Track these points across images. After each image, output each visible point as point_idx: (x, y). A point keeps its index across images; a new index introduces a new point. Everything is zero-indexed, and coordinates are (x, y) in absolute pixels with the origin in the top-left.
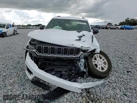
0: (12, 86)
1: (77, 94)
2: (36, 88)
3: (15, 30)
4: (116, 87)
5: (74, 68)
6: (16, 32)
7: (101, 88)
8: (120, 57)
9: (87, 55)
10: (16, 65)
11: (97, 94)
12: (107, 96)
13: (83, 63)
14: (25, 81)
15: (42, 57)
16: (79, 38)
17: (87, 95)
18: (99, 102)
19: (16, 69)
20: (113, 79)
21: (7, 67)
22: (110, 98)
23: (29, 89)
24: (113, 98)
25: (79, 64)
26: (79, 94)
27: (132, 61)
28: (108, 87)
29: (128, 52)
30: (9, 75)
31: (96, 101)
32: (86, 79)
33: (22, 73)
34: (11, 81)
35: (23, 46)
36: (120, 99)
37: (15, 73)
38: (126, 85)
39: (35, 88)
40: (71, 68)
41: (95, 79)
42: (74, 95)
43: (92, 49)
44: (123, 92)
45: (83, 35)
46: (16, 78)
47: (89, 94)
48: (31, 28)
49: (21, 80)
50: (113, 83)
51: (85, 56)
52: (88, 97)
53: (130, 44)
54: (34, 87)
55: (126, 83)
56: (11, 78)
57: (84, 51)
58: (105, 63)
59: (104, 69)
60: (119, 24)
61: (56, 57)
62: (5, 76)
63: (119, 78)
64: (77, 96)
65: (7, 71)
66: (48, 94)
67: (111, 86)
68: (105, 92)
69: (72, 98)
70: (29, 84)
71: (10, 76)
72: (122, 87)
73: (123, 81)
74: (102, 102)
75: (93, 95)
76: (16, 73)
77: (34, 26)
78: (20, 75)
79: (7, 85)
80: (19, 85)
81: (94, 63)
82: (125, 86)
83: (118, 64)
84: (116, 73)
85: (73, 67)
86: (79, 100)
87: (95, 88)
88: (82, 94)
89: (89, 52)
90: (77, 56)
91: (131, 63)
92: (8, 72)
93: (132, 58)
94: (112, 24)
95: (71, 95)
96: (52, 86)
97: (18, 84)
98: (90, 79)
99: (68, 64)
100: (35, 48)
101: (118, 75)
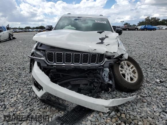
0: (14, 106)
1: (104, 114)
2: (48, 108)
3: (11, 34)
4: (152, 103)
5: (97, 80)
6: (12, 35)
7: (133, 104)
8: (148, 64)
9: (112, 62)
10: (17, 78)
11: (129, 113)
12: (143, 115)
13: (108, 73)
14: (31, 99)
15: (54, 66)
16: (100, 41)
17: (117, 115)
18: (134, 123)
19: (17, 84)
20: (145, 92)
21: (4, 81)
22: (147, 118)
23: (38, 110)
24: (151, 117)
25: (103, 74)
26: (106, 114)
27: (164, 68)
28: (142, 102)
29: (156, 57)
30: (9, 92)
31: (130, 123)
32: (110, 93)
33: (26, 89)
34: (13, 100)
35: (22, 54)
36: (159, 117)
37: (16, 89)
38: (163, 98)
39: (46, 108)
40: (92, 80)
41: (124, 93)
42: (100, 116)
43: (119, 54)
44: (162, 109)
45: (106, 36)
46: (19, 96)
47: (119, 113)
48: (31, 31)
49: (26, 98)
50: (146, 97)
51: (110, 63)
52: (118, 117)
53: (156, 47)
54: (44, 107)
55: (163, 96)
56: (11, 97)
57: (109, 58)
58: (134, 72)
59: (134, 80)
60: (138, 24)
61: (73, 67)
62: (4, 93)
63: (153, 90)
64: (104, 117)
65: (6, 86)
66: (65, 115)
67: (145, 101)
68: (139, 109)
69: (98, 119)
70: (37, 103)
71: (11, 94)
72: (159, 101)
73: (158, 94)
74: (138, 124)
75: (125, 114)
76: (19, 89)
77: (34, 28)
78: (24, 92)
79: (8, 106)
80: (24, 105)
81: (121, 72)
82: (162, 100)
83: (147, 72)
84: (147, 84)
85: (95, 78)
86: (107, 123)
87: (125, 104)
88: (110, 114)
89: (114, 59)
90: (100, 64)
91: (162, 70)
92: (7, 88)
93: (162, 65)
94: (129, 24)
95: (96, 116)
96: (68, 104)
97: (22, 104)
98: (116, 93)
99: (88, 75)
100: (45, 55)
101: (151, 86)
